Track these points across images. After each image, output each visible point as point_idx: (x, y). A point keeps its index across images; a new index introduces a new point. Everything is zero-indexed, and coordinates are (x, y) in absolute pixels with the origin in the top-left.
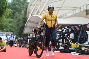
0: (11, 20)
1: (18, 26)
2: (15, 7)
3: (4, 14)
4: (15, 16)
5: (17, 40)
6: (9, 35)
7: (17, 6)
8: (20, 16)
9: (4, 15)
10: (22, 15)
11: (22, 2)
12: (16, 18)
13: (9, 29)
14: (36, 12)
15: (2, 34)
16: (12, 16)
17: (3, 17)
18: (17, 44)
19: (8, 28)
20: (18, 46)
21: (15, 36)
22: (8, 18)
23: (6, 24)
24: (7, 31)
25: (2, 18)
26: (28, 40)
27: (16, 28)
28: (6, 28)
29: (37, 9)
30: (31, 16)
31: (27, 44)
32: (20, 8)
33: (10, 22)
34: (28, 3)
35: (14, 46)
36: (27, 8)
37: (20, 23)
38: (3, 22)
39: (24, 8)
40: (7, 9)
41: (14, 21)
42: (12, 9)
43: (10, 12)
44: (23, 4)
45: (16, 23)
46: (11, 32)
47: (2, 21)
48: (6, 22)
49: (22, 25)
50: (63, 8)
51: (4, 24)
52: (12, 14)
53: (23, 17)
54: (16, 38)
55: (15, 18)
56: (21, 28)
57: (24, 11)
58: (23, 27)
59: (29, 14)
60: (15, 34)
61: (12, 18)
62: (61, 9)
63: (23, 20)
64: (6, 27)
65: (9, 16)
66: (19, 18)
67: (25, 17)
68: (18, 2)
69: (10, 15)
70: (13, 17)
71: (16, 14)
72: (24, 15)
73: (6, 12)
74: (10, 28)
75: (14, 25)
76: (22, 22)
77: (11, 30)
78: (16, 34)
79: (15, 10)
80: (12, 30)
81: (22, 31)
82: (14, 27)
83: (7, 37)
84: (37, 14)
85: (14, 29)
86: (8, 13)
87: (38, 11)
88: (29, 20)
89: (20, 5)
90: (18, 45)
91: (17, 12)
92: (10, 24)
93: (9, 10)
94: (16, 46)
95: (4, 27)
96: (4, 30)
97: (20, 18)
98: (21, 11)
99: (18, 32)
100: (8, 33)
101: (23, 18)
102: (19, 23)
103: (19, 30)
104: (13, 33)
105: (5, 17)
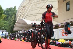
0: (6, 21)
2: (8, 13)
5: (9, 35)
7: (10, 13)
8: (11, 19)
10: (12, 18)
11: (12, 10)
12: (9, 20)
14: (22, 17)
16: (6, 19)
19: (3, 27)
20: (10, 39)
21: (8, 32)
22: (3, 20)
23: (2, 24)
24: (3, 29)
26: (16, 35)
27: (9, 27)
29: (22, 15)
30: (19, 19)
31: (16, 38)
32: (12, 14)
33: (4, 23)
34: (17, 11)
35: (7, 39)
36: (16, 14)
37: (11, 23)
39: (14, 14)
40: (3, 14)
41: (8, 22)
42: (6, 14)
44: (13, 11)
46: (6, 29)
49: (12, 25)
50: (39, 14)
51: (1, 24)
54: (9, 34)
56: (12, 27)
57: (14, 16)
58: (13, 26)
59: (17, 18)
60: (8, 31)
61: (6, 20)
62: (38, 14)
64: (2, 26)
66: (11, 21)
68: (10, 10)
69: (5, 19)
71: (9, 18)
72: (14, 18)
73: (2, 17)
74: (5, 27)
75: (8, 25)
76: (13, 23)
79: (8, 15)
81: (13, 29)
82: (8, 26)
83: (2, 33)
84: (22, 18)
85: (7, 28)
86: (4, 17)
87: (23, 16)
88: (17, 22)
89: (11, 12)
90: (10, 38)
91: (9, 17)
92: (5, 25)
93: (4, 15)
94: (8, 39)
96: (1, 28)
97: (12, 21)
98: (12, 16)
99: (10, 29)
100: (3, 30)
101: (13, 21)
102: (10, 24)
104: (7, 30)
105: (1, 20)
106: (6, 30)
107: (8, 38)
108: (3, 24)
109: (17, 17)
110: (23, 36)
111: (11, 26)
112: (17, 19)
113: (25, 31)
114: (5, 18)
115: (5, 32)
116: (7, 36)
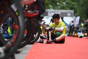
5: (82, 25)
6: (67, 16)
13: (67, 3)
18: (83, 32)
20: (85, 36)
21: (78, 18)
24: (63, 8)
35: (77, 36)
46: (71, 9)
77: (71, 6)
78: (80, 13)
80: (73, 5)
90: (86, 34)
94: (81, 37)
96: (58, 6)
99: (85, 9)
103: (87, 5)
104: (75, 12)
106: (73, 11)
107: (78, 34)
116: (78, 28)
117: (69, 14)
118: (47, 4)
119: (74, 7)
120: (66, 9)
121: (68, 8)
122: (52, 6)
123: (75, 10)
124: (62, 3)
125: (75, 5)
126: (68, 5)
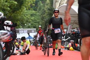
0: (34, 12)
1: (43, 20)
3: (24, 4)
4: (38, 7)
6: (32, 32)
8: (45, 7)
9: (24, 6)
10: (47, 5)
12: (40, 9)
13: (31, 24)
15: (22, 31)
17: (23, 8)
19: (30, 22)
22: (29, 9)
23: (27, 18)
24: (29, 27)
25: (22, 11)
27: (41, 23)
28: (27, 23)
30: (59, 6)
33: (32, 15)
37: (45, 15)
38: (23, 16)
41: (38, 13)
43: (32, 2)
45: (40, 16)
47: (22, 14)
48: (27, 15)
51: (25, 17)
52: (34, 5)
53: (49, 7)
55: (38, 9)
61: (35, 10)
63: (49, 11)
64: (27, 21)
65: (30, 7)
66: (43, 9)
67: (51, 8)
70: (35, 8)
71: (40, 4)
73: (27, 3)
74: (32, 22)
75: (38, 19)
76: (47, 14)
77: (34, 26)
80: (35, 25)
82: (38, 21)
83: (29, 34)
85: (37, 24)
86: (30, 3)
91: (40, 2)
92: (33, 18)
95: (25, 22)
96: (25, 26)
97: (45, 9)
98: (46, 0)
101: (49, 9)
102: (43, 16)
103: (44, 25)
105: (26, 8)
106: (35, 29)
108: (29, 17)
109: (56, 2)
110: (70, 39)
111: (46, 19)
112: (55, 6)
113: (76, 30)
114: (33, 6)
115: (34, 32)
117: (33, 31)
118: (19, 26)
119: (36, 26)
120: (31, 28)
121: (32, 27)
122: (21, 26)
123: (37, 28)
124: (28, 24)
125: (36, 25)
126: (32, 25)
